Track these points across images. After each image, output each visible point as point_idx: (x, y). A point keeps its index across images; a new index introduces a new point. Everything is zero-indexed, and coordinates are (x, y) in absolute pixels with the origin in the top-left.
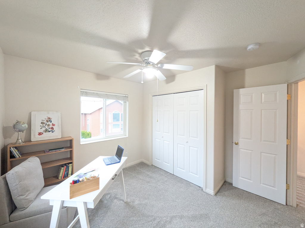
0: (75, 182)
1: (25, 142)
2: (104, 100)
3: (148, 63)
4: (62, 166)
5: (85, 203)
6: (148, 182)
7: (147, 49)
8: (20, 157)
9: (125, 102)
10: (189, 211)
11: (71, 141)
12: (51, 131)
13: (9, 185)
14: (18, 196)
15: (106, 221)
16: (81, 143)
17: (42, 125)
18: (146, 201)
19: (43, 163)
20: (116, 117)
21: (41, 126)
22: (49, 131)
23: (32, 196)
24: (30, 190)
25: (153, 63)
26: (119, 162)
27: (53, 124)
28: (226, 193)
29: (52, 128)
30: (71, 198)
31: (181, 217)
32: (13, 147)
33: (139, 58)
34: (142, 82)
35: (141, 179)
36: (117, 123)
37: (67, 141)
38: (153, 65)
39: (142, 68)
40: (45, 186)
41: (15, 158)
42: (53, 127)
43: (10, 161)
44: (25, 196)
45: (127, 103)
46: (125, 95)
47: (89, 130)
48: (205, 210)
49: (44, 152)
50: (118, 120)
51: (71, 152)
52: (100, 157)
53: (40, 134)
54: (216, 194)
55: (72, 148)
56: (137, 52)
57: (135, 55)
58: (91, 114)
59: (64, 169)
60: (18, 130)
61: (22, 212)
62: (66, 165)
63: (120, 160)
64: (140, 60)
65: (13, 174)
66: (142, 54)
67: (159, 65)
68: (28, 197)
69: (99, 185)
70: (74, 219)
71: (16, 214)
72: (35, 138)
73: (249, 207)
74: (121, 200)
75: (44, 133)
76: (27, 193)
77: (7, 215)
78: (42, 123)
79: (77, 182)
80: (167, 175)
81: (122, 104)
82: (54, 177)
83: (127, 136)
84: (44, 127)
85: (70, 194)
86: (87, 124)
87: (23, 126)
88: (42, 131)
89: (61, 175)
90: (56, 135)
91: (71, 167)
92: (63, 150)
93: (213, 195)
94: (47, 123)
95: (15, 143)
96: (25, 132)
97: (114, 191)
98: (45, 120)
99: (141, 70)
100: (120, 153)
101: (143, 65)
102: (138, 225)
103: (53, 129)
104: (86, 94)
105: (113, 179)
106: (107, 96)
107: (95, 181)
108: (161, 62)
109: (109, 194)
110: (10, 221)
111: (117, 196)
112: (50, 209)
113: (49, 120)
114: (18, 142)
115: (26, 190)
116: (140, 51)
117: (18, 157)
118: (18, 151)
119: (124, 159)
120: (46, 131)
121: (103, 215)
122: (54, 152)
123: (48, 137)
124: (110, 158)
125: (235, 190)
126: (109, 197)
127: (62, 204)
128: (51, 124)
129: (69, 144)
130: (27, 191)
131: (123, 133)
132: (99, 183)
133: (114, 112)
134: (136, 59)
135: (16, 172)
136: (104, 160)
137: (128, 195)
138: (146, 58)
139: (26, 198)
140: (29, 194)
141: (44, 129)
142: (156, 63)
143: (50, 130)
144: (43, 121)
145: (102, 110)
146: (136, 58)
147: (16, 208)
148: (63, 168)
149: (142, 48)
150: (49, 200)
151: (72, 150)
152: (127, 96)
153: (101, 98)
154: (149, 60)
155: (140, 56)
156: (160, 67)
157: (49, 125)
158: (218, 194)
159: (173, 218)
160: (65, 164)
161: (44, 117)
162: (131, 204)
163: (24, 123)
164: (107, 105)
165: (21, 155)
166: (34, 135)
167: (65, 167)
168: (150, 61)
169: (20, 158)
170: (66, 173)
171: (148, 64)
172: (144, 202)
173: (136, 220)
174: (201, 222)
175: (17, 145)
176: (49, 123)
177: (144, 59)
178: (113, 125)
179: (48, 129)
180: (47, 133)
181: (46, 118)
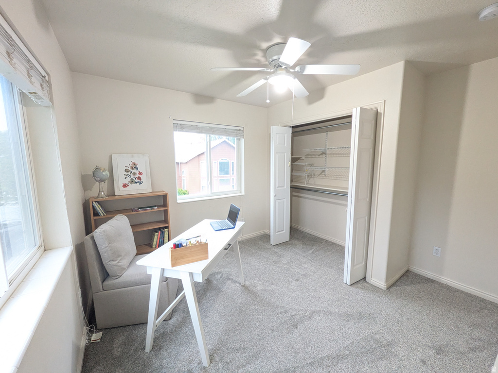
0: (177, 246)
1: (108, 196)
2: (207, 136)
3: (279, 66)
4: (156, 230)
5: (191, 274)
6: (277, 262)
7: (277, 40)
8: (104, 215)
9: (240, 139)
10: (342, 307)
11: (165, 197)
12: (138, 182)
13: (98, 246)
14: (109, 260)
15: (217, 306)
16: (178, 202)
17: (126, 173)
18: (274, 287)
19: (134, 225)
20: (224, 168)
21: (125, 175)
22: (136, 183)
23: (124, 262)
24: (121, 256)
25: (286, 64)
26: (233, 228)
27: (139, 172)
28: (408, 288)
29: (139, 178)
30: (173, 266)
31: (328, 314)
32: (95, 202)
33: (263, 59)
34: (268, 101)
35: (265, 258)
36: (226, 177)
37: (159, 196)
38: (287, 69)
39: (268, 77)
40: (137, 255)
41: (99, 216)
42: (140, 176)
43: (95, 220)
44: (117, 262)
45: (243, 140)
46: (238, 128)
47: (185, 187)
48: (369, 308)
49: (132, 210)
50: (227, 173)
51: (166, 212)
52: (206, 220)
53: (125, 186)
54: (389, 288)
55: (167, 207)
56: (258, 48)
57: (255, 55)
58: (187, 163)
59: (158, 235)
60: (99, 179)
61: (115, 280)
62: (161, 231)
63: (234, 225)
64: (264, 63)
65: (101, 233)
66: (268, 52)
67: (297, 69)
68: (120, 264)
69: (208, 253)
70: (176, 297)
71: (109, 282)
72: (120, 191)
73: (449, 312)
74: (236, 282)
75: (130, 184)
76: (119, 259)
77: (100, 282)
78: (126, 170)
79: (179, 245)
80: (306, 255)
81: (234, 148)
82: (146, 245)
83: (243, 193)
84: (129, 176)
85: (172, 261)
86: (182, 178)
87: (104, 173)
88: (127, 181)
89: (155, 243)
90: (144, 188)
91: (168, 233)
92: (155, 209)
93: (383, 289)
94: (133, 171)
95: (97, 197)
96: (106, 182)
97: (226, 270)
98: (130, 166)
99: (265, 81)
100: (233, 216)
101: (269, 71)
102: (261, 316)
103: (141, 180)
104: (181, 127)
105: (226, 249)
106: (211, 130)
107: (202, 248)
108: (301, 63)
109: (220, 273)
110: (104, 290)
111: (232, 277)
112: (147, 281)
113: (135, 166)
114: (100, 196)
115: (117, 255)
116: (265, 45)
117: (102, 215)
118: (102, 207)
119: (239, 224)
120: (132, 182)
121: (212, 298)
122: (144, 211)
123: (134, 190)
124: (220, 222)
125: (425, 285)
126: (219, 277)
127: (162, 275)
128: (137, 172)
129: (162, 201)
130: (119, 256)
131: (236, 189)
132: (208, 251)
133: (220, 160)
134: (256, 62)
135: (104, 231)
136: (211, 225)
137: (247, 277)
138: (275, 58)
139: (118, 264)
140: (120, 260)
141: (129, 179)
142: (291, 64)
143: (137, 180)
144: (127, 168)
145: (205, 156)
146: (258, 60)
147: (108, 275)
148: (156, 234)
149: (268, 39)
150: (146, 266)
151: (167, 210)
152: (242, 129)
153: (202, 133)
154: (280, 60)
155: (265, 56)
156: (298, 72)
157: (134, 174)
158: (394, 288)
159: (313, 313)
160: (159, 229)
161: (127, 162)
162: (252, 288)
163: (104, 170)
164: (211, 147)
165: (105, 212)
166: (118, 187)
167: (160, 232)
168: (281, 62)
169: (104, 217)
170: (161, 240)
171: (277, 67)
172: (269, 288)
173: (260, 310)
174: (360, 324)
175: (99, 199)
176: (135, 171)
177: (271, 60)
178: (220, 180)
179: (134, 179)
180: (134, 185)
181: (131, 163)
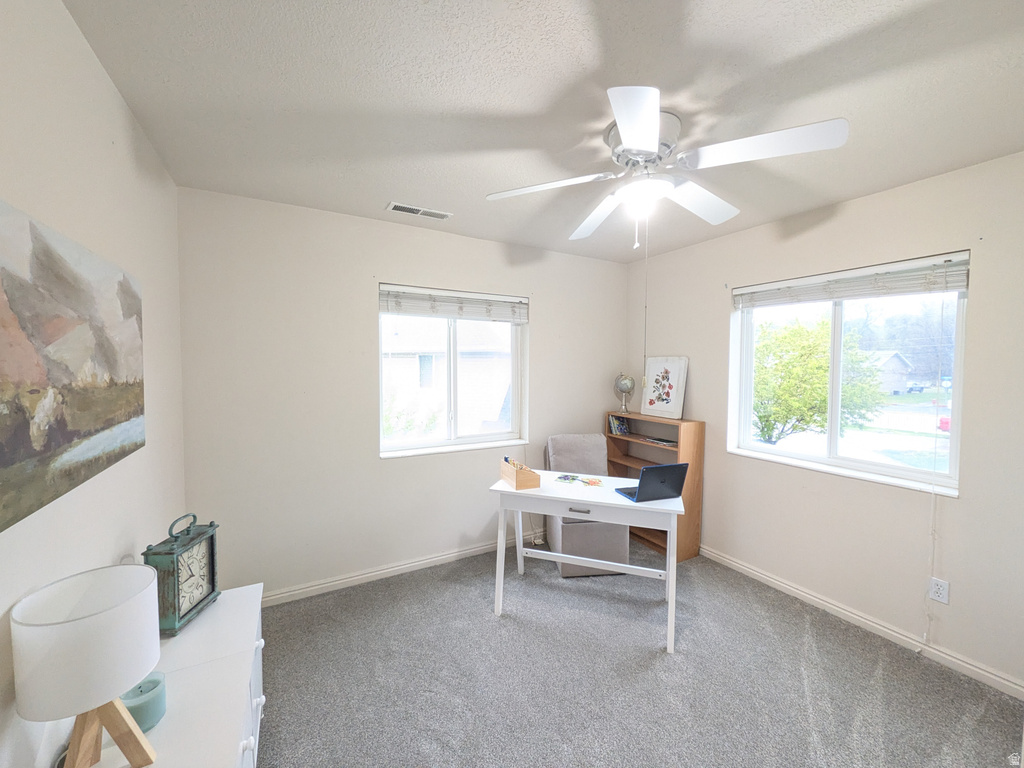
12: (666, 399)
17: (655, 384)
21: (654, 387)
22: (663, 400)
27: (670, 384)
29: (668, 394)
32: (612, 415)
42: (669, 391)
53: (652, 402)
55: (678, 446)
72: (646, 408)
75: (656, 402)
78: (656, 381)
84: (657, 388)
88: (654, 397)
90: (667, 411)
95: (618, 411)
98: (661, 375)
103: (669, 396)
113: (666, 375)
120: (659, 398)
123: (659, 410)
128: (667, 384)
141: (657, 393)
143: (664, 397)
144: (658, 377)
151: (678, 451)
157: (664, 387)
161: (660, 368)
163: (626, 378)
166: (645, 404)
176: (665, 382)
179: (662, 394)
180: (660, 403)
181: (663, 371)
